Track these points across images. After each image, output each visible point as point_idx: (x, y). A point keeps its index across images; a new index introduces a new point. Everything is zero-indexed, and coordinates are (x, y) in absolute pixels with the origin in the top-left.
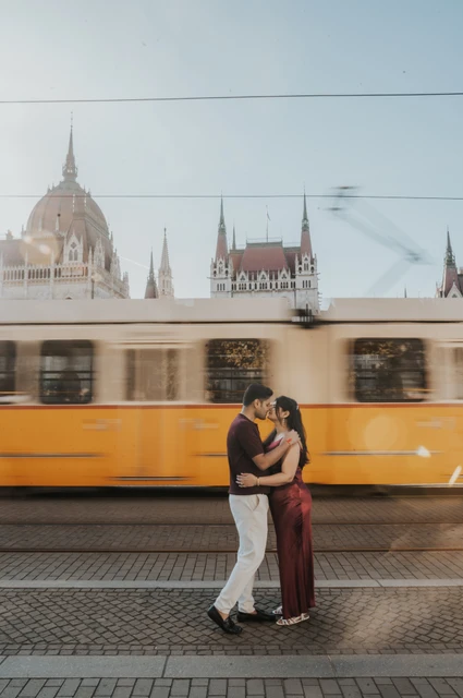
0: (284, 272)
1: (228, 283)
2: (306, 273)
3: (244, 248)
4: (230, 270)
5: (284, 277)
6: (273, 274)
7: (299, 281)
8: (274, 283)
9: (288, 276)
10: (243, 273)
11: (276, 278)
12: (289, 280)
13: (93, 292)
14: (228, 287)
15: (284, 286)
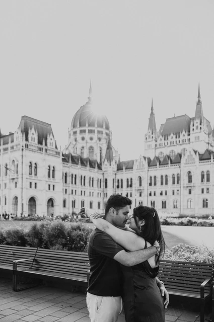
0: (184, 132)
1: (153, 143)
2: (197, 131)
3: (165, 122)
4: (154, 136)
6: (177, 135)
7: (192, 137)
8: (178, 140)
9: (186, 134)
10: (161, 137)
11: (179, 137)
12: (187, 137)
14: (153, 146)
15: (184, 141)
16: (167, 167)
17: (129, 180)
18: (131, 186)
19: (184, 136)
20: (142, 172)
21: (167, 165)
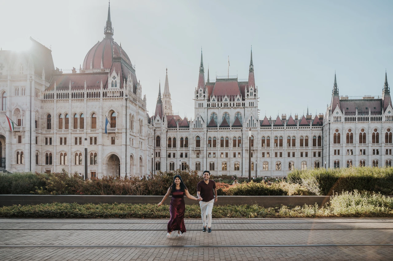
0: (238, 96)
1: (205, 103)
2: (251, 97)
3: (215, 81)
4: (207, 95)
5: (238, 99)
6: (232, 98)
7: (247, 102)
8: (232, 103)
9: (241, 99)
10: (214, 97)
11: (234, 100)
12: (241, 101)
13: (126, 107)
14: (205, 105)
15: (238, 105)
16: (228, 130)
17: (184, 139)
18: (186, 146)
19: (238, 100)
20: (200, 131)
21: (228, 128)
